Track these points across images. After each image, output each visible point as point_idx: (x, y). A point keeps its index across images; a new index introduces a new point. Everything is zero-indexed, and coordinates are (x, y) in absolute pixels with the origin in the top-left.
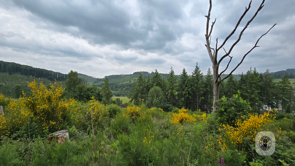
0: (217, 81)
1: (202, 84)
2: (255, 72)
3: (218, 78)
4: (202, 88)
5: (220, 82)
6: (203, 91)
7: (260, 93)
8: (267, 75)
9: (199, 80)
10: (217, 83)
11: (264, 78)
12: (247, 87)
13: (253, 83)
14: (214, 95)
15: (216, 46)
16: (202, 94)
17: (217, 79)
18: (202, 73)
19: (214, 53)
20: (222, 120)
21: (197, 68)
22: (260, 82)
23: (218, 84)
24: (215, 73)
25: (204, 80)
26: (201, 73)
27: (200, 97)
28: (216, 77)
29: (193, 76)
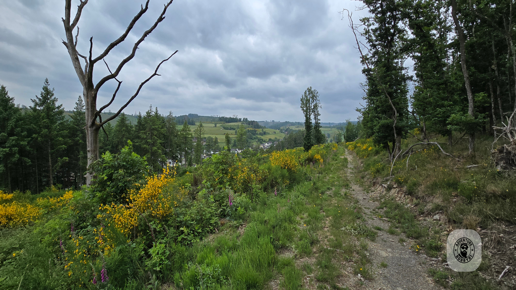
0: (93, 123)
1: (63, 130)
2: (156, 113)
3: (96, 117)
4: (63, 137)
5: (102, 126)
6: (65, 144)
7: (164, 143)
8: (170, 119)
9: (53, 119)
10: (94, 128)
11: (167, 124)
12: (147, 135)
13: (153, 129)
14: (89, 151)
15: (90, 52)
16: (63, 151)
17: (95, 120)
18: (61, 105)
19: (86, 66)
20: (105, 196)
21: (47, 93)
22: (162, 128)
23: (97, 129)
24: (90, 108)
25: (68, 121)
26: (57, 104)
27: (57, 157)
28: (92, 115)
29: (34, 110)
